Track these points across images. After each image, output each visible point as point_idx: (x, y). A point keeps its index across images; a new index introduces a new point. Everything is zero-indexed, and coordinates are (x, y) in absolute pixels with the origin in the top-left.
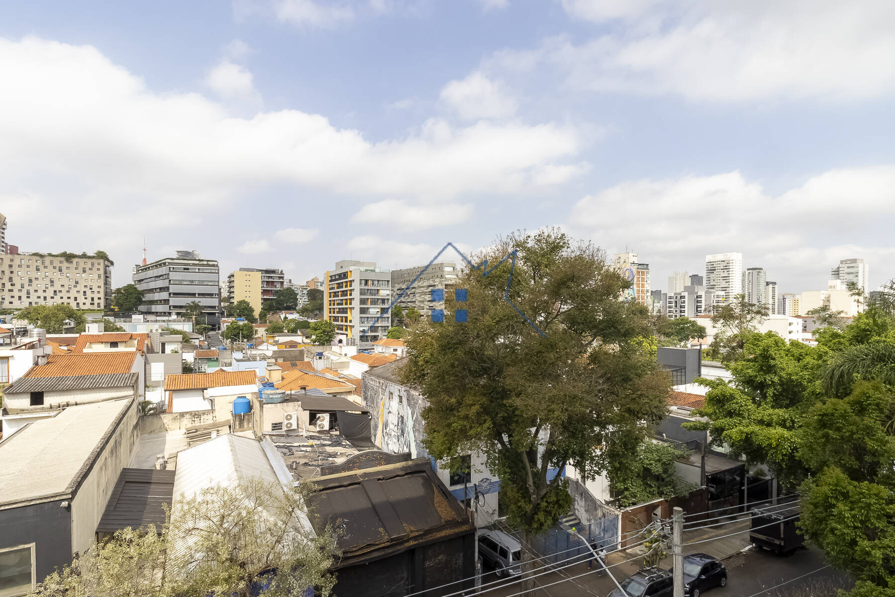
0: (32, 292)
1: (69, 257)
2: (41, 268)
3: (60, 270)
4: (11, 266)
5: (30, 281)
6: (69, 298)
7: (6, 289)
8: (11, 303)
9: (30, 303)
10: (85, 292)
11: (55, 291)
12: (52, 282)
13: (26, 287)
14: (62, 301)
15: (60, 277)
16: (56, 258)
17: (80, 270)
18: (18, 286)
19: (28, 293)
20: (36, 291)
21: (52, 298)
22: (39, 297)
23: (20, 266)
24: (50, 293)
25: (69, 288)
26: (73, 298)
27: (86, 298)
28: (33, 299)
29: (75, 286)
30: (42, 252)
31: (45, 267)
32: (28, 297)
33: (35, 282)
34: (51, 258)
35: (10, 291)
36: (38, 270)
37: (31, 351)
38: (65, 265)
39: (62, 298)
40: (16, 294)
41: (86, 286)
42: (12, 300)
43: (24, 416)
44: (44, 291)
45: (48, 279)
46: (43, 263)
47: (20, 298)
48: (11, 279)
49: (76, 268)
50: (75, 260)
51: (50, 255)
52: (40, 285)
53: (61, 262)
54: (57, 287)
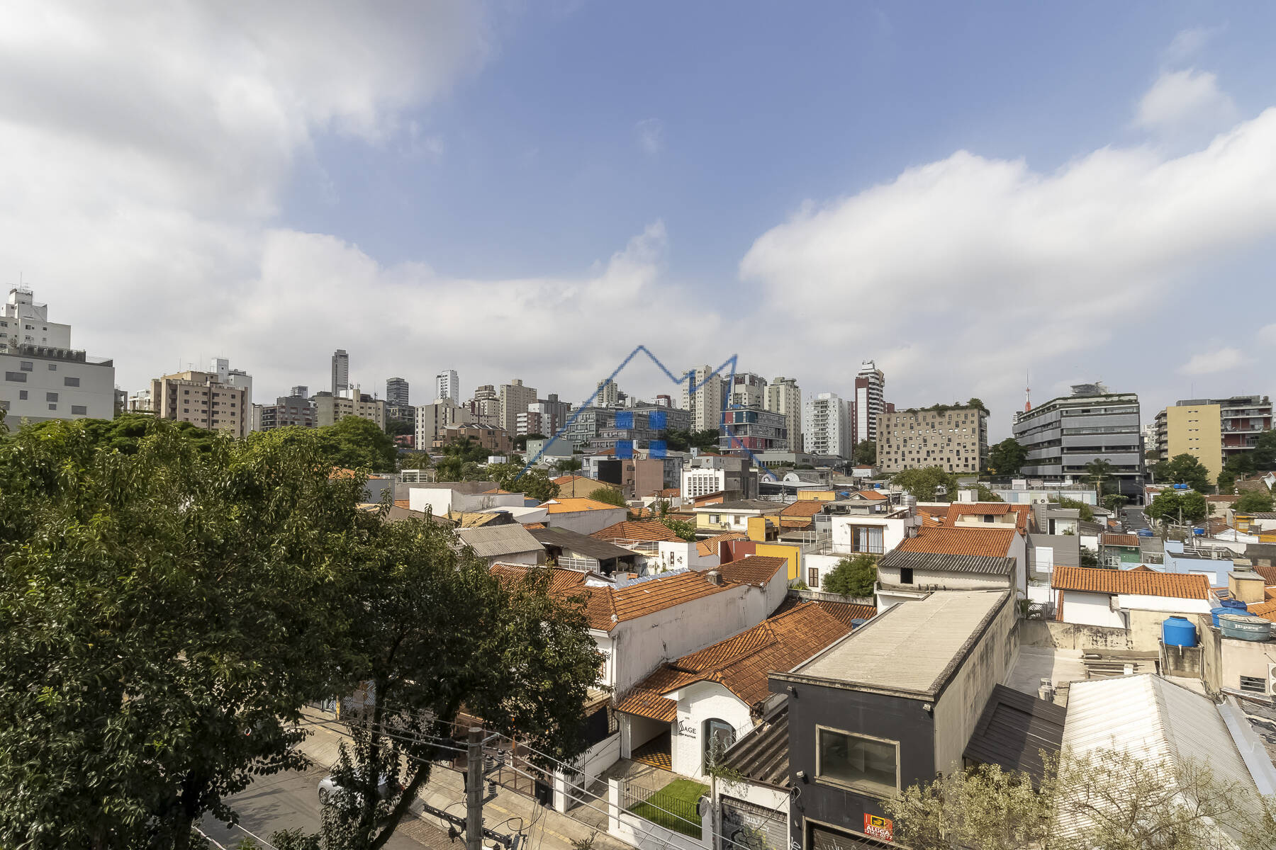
0: (906, 453)
1: (940, 410)
2: (915, 425)
3: (933, 427)
4: (888, 426)
5: (905, 441)
6: (942, 459)
7: (885, 452)
8: (889, 466)
9: (905, 466)
10: (958, 451)
11: (928, 452)
12: (925, 441)
13: (902, 448)
14: (935, 463)
15: (933, 434)
16: (929, 413)
17: (953, 424)
18: (895, 448)
19: (903, 454)
20: (910, 452)
21: (925, 459)
22: (913, 460)
23: (896, 425)
24: (923, 454)
25: (943, 447)
26: (945, 459)
27: (959, 459)
28: (908, 462)
29: (948, 445)
30: (917, 407)
31: (919, 424)
32: (903, 460)
33: (909, 442)
34: (923, 413)
35: (888, 453)
36: (912, 428)
37: (902, 521)
38: (938, 419)
39: (935, 459)
40: (893, 456)
41: (959, 444)
42: (889, 463)
43: (896, 594)
44: (918, 452)
45: (922, 437)
46: (917, 420)
47: (896, 460)
48: (888, 440)
49: (949, 423)
50: (948, 413)
51: (923, 409)
52: (913, 445)
53: (933, 417)
54: (930, 447)
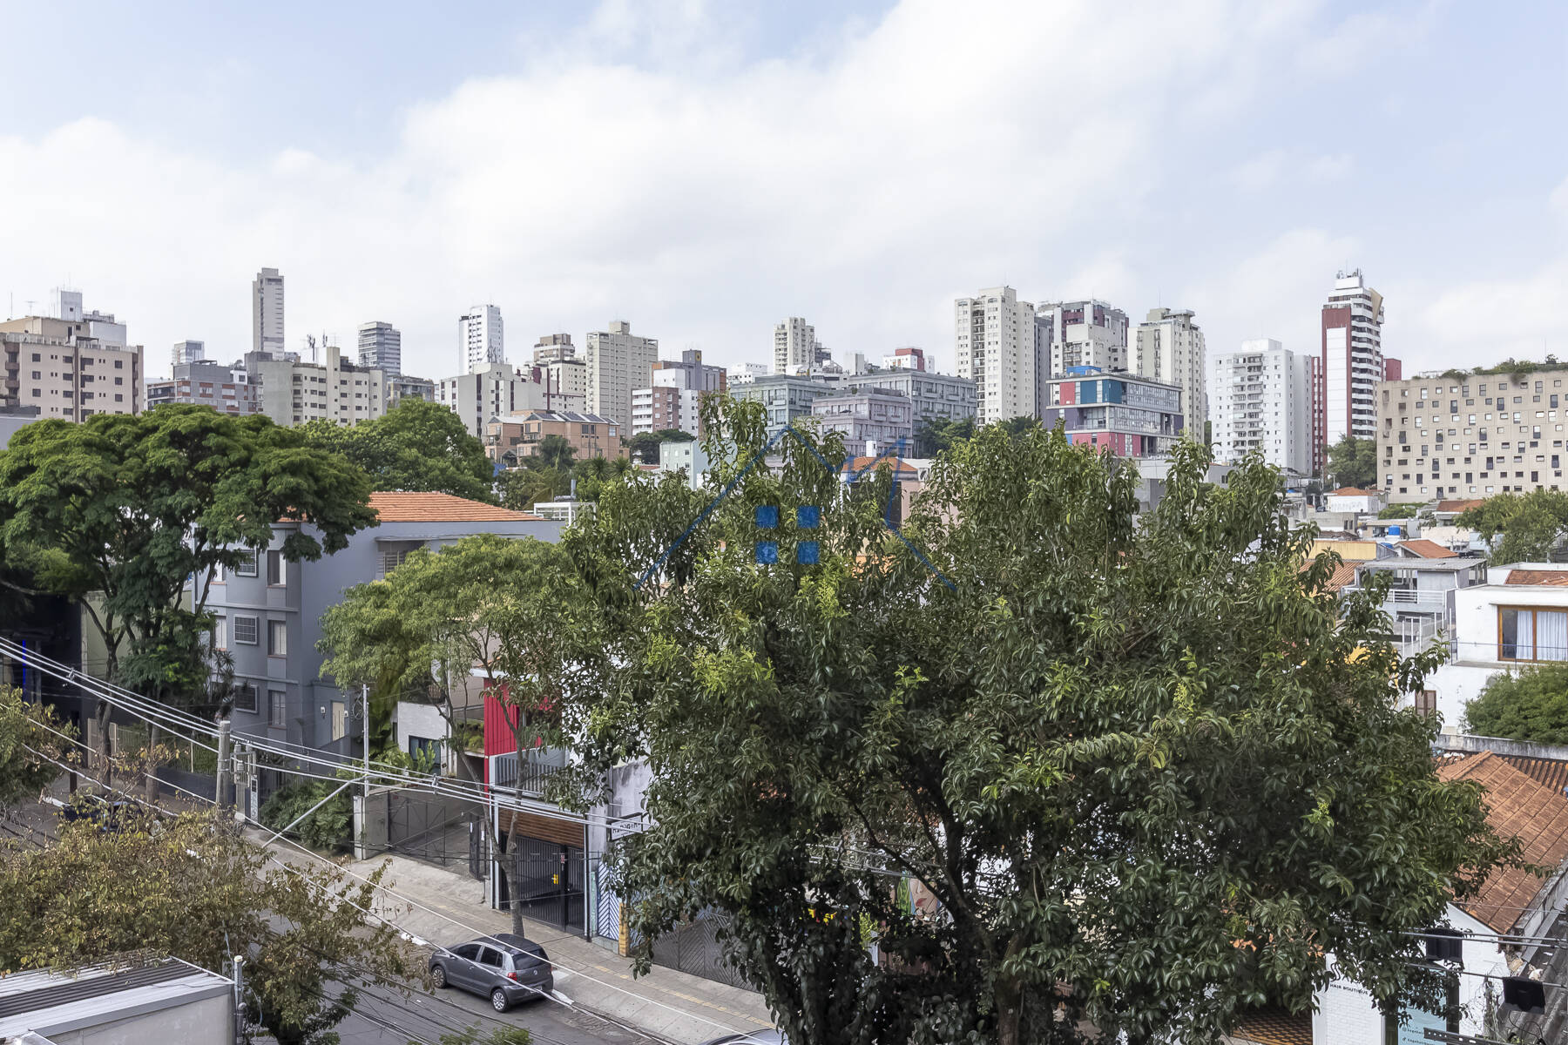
0: (1443, 463)
1: (1518, 372)
2: (1461, 404)
3: (1501, 407)
4: (1402, 407)
5: (1440, 437)
6: (1519, 474)
7: (1394, 460)
8: (1403, 490)
9: (1440, 490)
10: (1555, 458)
11: (1490, 460)
12: (1483, 436)
13: (1433, 453)
14: (1505, 482)
15: (1499, 423)
16: (1492, 378)
17: (1545, 401)
18: (1416, 452)
19: (1436, 463)
20: (1451, 461)
21: (1484, 475)
22: (1456, 476)
23: (1419, 405)
24: (1478, 465)
25: (1522, 450)
26: (1528, 476)
27: (1558, 474)
28: (1446, 480)
29: (1534, 444)
30: (1465, 366)
31: (1470, 402)
32: (1436, 476)
33: (1448, 441)
34: (1481, 379)
35: (1403, 462)
36: (1454, 410)
38: (1512, 392)
39: (1504, 475)
40: (1413, 469)
41: (1558, 443)
42: (1405, 484)
44: (1468, 460)
45: (1476, 430)
46: (1465, 393)
47: (1420, 478)
48: (1403, 437)
49: (1536, 399)
50: (1532, 379)
51: (1479, 372)
52: (1458, 446)
53: (1502, 386)
54: (1494, 449)
